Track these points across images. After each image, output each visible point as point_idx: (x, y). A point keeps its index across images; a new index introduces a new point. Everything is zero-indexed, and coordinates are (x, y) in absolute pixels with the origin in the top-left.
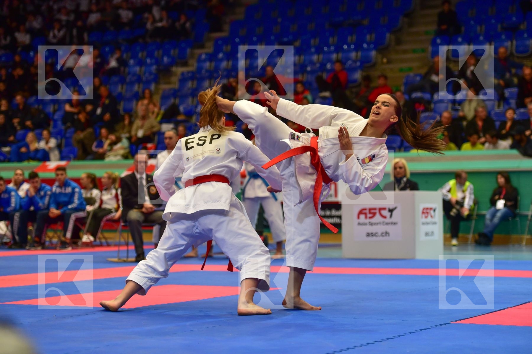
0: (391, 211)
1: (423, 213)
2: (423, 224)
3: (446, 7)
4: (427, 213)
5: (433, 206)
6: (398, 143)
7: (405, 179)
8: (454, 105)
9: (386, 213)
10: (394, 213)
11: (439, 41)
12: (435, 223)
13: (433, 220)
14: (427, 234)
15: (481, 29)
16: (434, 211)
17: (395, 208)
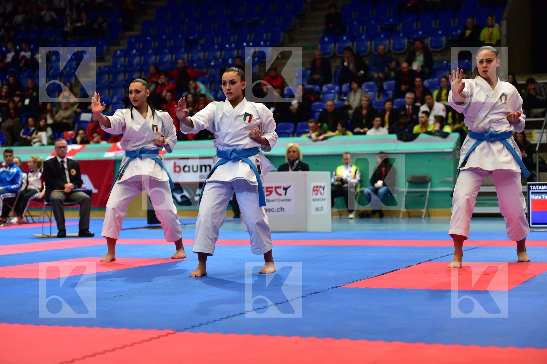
0: (286, 189)
1: (314, 190)
2: (314, 200)
3: (333, 10)
4: (317, 190)
5: (322, 184)
6: (292, 130)
7: (297, 162)
8: (341, 96)
9: (281, 191)
10: (288, 191)
11: (326, 39)
12: (324, 200)
13: (323, 197)
14: (317, 209)
15: (363, 30)
16: (323, 188)
17: (290, 187)
